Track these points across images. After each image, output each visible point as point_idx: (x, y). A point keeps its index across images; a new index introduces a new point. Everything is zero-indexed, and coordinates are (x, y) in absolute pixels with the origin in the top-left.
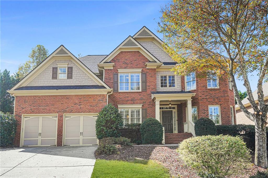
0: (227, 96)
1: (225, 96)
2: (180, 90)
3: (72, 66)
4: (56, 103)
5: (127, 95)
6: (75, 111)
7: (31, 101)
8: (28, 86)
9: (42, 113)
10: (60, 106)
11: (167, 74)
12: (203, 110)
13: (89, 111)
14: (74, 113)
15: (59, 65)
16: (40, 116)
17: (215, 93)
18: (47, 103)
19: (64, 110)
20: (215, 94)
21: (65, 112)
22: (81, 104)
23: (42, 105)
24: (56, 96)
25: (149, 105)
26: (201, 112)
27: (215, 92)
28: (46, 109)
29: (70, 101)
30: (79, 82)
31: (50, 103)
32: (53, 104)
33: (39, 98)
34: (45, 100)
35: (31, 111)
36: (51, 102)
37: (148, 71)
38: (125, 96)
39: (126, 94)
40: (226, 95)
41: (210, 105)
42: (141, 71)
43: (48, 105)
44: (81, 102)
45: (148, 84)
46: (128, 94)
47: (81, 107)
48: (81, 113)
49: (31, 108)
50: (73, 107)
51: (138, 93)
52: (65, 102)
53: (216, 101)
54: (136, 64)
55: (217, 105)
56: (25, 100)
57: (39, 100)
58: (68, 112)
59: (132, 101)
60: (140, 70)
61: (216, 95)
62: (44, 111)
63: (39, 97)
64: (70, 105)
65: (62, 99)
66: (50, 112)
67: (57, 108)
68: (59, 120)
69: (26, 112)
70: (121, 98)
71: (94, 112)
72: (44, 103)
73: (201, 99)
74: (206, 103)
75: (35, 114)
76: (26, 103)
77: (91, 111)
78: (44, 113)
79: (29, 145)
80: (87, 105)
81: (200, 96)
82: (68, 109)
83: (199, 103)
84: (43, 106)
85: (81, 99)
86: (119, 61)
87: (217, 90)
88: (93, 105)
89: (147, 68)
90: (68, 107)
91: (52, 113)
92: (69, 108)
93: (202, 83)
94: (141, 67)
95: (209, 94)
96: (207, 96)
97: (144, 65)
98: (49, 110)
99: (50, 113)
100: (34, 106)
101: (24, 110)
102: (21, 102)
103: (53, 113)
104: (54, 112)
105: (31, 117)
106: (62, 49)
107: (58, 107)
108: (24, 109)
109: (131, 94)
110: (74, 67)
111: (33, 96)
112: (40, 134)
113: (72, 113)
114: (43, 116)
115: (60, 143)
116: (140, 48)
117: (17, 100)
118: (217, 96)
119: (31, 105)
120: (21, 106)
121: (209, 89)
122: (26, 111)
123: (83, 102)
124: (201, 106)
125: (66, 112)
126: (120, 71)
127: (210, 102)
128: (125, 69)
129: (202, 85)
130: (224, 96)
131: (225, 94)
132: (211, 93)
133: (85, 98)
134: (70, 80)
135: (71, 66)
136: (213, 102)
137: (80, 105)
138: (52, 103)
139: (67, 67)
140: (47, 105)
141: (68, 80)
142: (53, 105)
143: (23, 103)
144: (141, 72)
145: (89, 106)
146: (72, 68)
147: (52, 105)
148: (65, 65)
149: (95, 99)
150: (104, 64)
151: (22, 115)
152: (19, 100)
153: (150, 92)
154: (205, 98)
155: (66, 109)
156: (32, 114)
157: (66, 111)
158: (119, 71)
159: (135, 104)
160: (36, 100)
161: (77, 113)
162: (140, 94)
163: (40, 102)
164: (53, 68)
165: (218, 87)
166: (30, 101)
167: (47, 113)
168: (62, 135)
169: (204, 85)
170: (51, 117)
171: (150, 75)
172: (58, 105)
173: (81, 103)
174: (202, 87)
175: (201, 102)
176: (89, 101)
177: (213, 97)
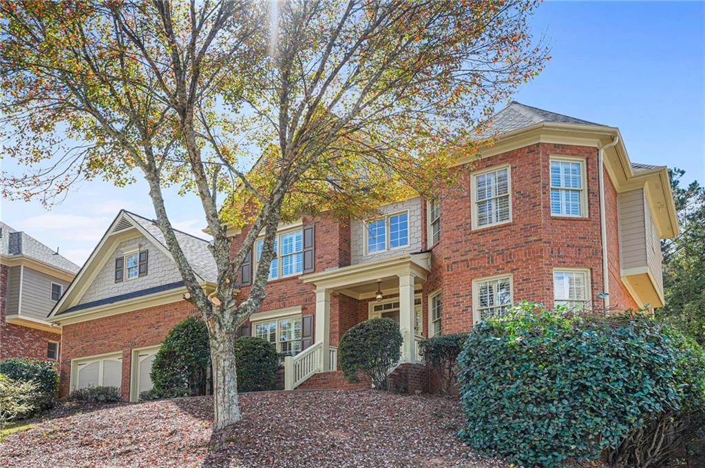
0: (535, 241)
1: (531, 242)
3: (148, 249)
4: (119, 330)
5: (270, 290)
7: (82, 333)
8: (80, 304)
10: (125, 335)
12: (454, 295)
15: (125, 251)
16: (99, 360)
17: (495, 240)
18: (106, 332)
19: (131, 342)
20: (495, 243)
21: (135, 345)
26: (447, 303)
27: (495, 238)
28: (105, 345)
29: (142, 321)
30: (158, 280)
31: (110, 331)
32: (114, 333)
33: (93, 324)
34: (103, 326)
35: (83, 351)
37: (318, 220)
40: (531, 239)
42: (302, 224)
43: (107, 336)
44: (160, 322)
46: (273, 285)
47: (159, 332)
49: (82, 346)
50: (147, 333)
52: (133, 325)
53: (499, 261)
55: (498, 274)
56: (75, 332)
57: (94, 327)
58: (139, 344)
59: (279, 301)
60: (301, 222)
61: (497, 245)
62: (101, 349)
64: (141, 330)
65: (129, 321)
66: (110, 349)
67: (121, 340)
68: (124, 363)
69: (76, 355)
72: (102, 333)
73: (448, 267)
74: (464, 273)
76: (77, 338)
80: (170, 326)
81: (445, 258)
82: (139, 338)
83: (442, 278)
84: (99, 340)
85: (159, 314)
87: (502, 230)
90: (139, 335)
91: (113, 351)
93: (453, 219)
95: (476, 247)
96: (467, 253)
98: (109, 346)
99: (110, 352)
100: (87, 342)
101: (73, 351)
103: (115, 351)
104: (116, 348)
105: (88, 363)
106: (123, 218)
107: (122, 337)
108: (73, 348)
109: (278, 284)
110: (150, 249)
114: (104, 359)
118: (501, 248)
119: (83, 341)
120: (70, 343)
121: (476, 233)
122: (77, 352)
123: (162, 321)
124: (447, 285)
125: (137, 346)
127: (475, 269)
129: (454, 225)
130: (526, 243)
131: (531, 236)
132: (482, 242)
133: (166, 311)
134: (145, 278)
135: (144, 249)
136: (488, 268)
137: (158, 328)
138: (113, 331)
139: (140, 252)
141: (139, 278)
142: (115, 335)
143: (72, 338)
146: (147, 252)
147: (113, 335)
148: (134, 248)
149: (184, 309)
151: (72, 360)
152: (67, 333)
154: (462, 261)
155: (134, 339)
156: (85, 356)
157: (135, 343)
159: (286, 307)
160: (90, 329)
163: (95, 331)
164: (117, 260)
169: (459, 223)
171: (324, 228)
172: (122, 333)
173: (159, 324)
174: (454, 230)
175: (448, 275)
177: (487, 253)
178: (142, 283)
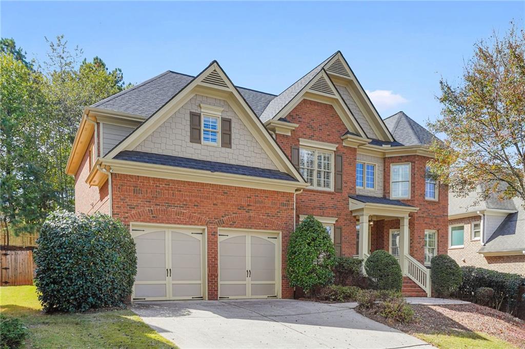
1: (445, 216)
2: (381, 196)
3: (230, 118)
4: (202, 202)
5: (313, 197)
6: (239, 223)
7: (149, 191)
8: (138, 150)
9: (175, 223)
10: (210, 209)
11: (364, 161)
13: (266, 226)
14: (239, 227)
15: (205, 108)
16: (166, 230)
18: (186, 200)
19: (219, 220)
20: (433, 211)
22: (251, 210)
23: (175, 204)
24: (202, 184)
25: (345, 220)
27: (434, 208)
28: (183, 214)
29: (231, 199)
30: (244, 159)
31: (190, 200)
32: (196, 204)
33: (165, 185)
34: (180, 191)
35: (151, 216)
36: (194, 199)
37: (345, 151)
38: (309, 198)
39: (311, 193)
40: (445, 214)
41: (427, 229)
42: (335, 149)
43: (187, 205)
44: (251, 206)
45: (345, 178)
46: (314, 195)
47: (250, 216)
48: (250, 228)
49: (150, 208)
50: (236, 213)
51: (330, 195)
52: (220, 201)
53: (434, 223)
54: (328, 133)
55: (434, 228)
56: (136, 187)
57: (166, 190)
58: (227, 224)
59: (320, 209)
60: (333, 147)
61: (434, 213)
62: (178, 218)
63: (168, 182)
64: (229, 208)
65: (215, 195)
66: (190, 221)
67: (205, 213)
68: (210, 241)
69: (140, 217)
70: (304, 202)
71: (273, 230)
72: (179, 200)
73: (417, 218)
74: (423, 225)
75: (160, 223)
76: (140, 196)
77: (268, 227)
78: (178, 224)
79: (148, 297)
80: (261, 213)
81: (416, 213)
82: (227, 217)
83: (414, 224)
84: (176, 207)
85: (250, 197)
86: (300, 120)
88: (271, 214)
89: (344, 144)
90: (227, 213)
91: (195, 225)
92: (228, 215)
94: (334, 140)
95: (427, 210)
96: (424, 212)
97: (339, 137)
98: (190, 217)
99: (191, 225)
100: (157, 205)
101: (133, 212)
102: (127, 192)
103: (198, 225)
104: (199, 222)
105: (147, 231)
106: (215, 71)
107: (208, 211)
108: (134, 208)
109: (319, 194)
110: (234, 120)
111: (154, 179)
112: (169, 272)
113: (235, 227)
114: (172, 230)
115: (213, 294)
116: (337, 99)
117: (117, 185)
118: (436, 215)
119: (150, 202)
120: (127, 200)
121: (427, 201)
122: (140, 215)
123: (254, 206)
124: (417, 229)
125: (224, 225)
126: (303, 142)
127: (427, 223)
128: (310, 141)
130: (443, 215)
132: (429, 207)
133: (257, 196)
134: (228, 150)
135: (227, 117)
136: (431, 225)
137: (249, 212)
138: (195, 201)
139: (220, 117)
140: (184, 205)
141: (224, 149)
142: (198, 206)
143: (132, 193)
144: (335, 151)
145: (264, 216)
146: (229, 121)
147: (195, 206)
148: (215, 110)
149: (275, 200)
150: (280, 122)
151: (131, 223)
152: (122, 185)
153: (347, 195)
154: (422, 217)
155: (223, 217)
156: (153, 222)
157: (223, 222)
158: (300, 143)
159: (325, 216)
160: (161, 189)
161: (243, 228)
162: (333, 196)
163: (168, 195)
164: (192, 114)
165: (436, 199)
166: (147, 191)
167: (185, 224)
168: (218, 275)
169: (421, 193)
170: (189, 233)
171: (348, 159)
172: (206, 206)
173: (250, 208)
174: (419, 196)
176: (264, 204)
177: (431, 216)
178: (226, 155)
